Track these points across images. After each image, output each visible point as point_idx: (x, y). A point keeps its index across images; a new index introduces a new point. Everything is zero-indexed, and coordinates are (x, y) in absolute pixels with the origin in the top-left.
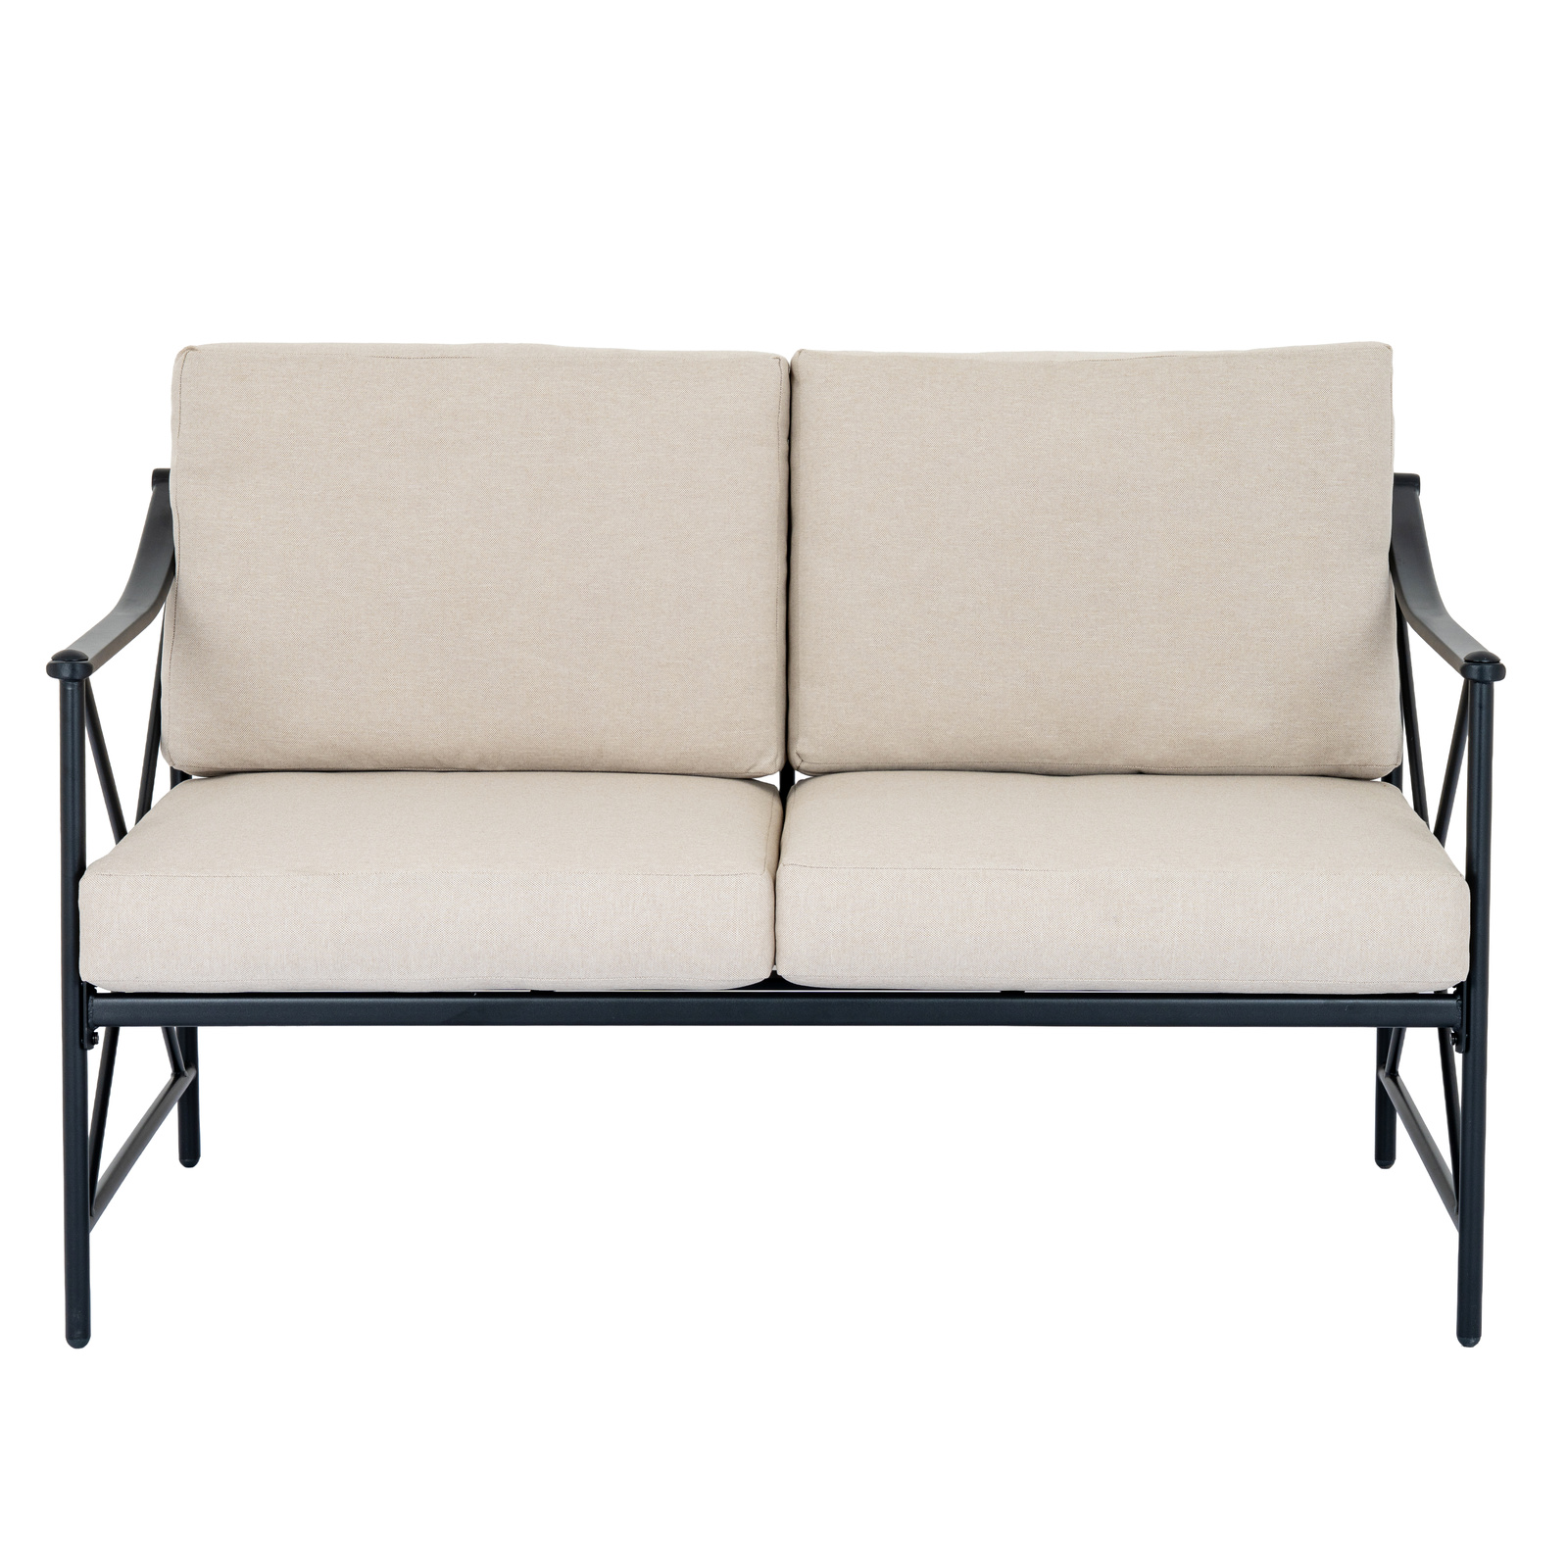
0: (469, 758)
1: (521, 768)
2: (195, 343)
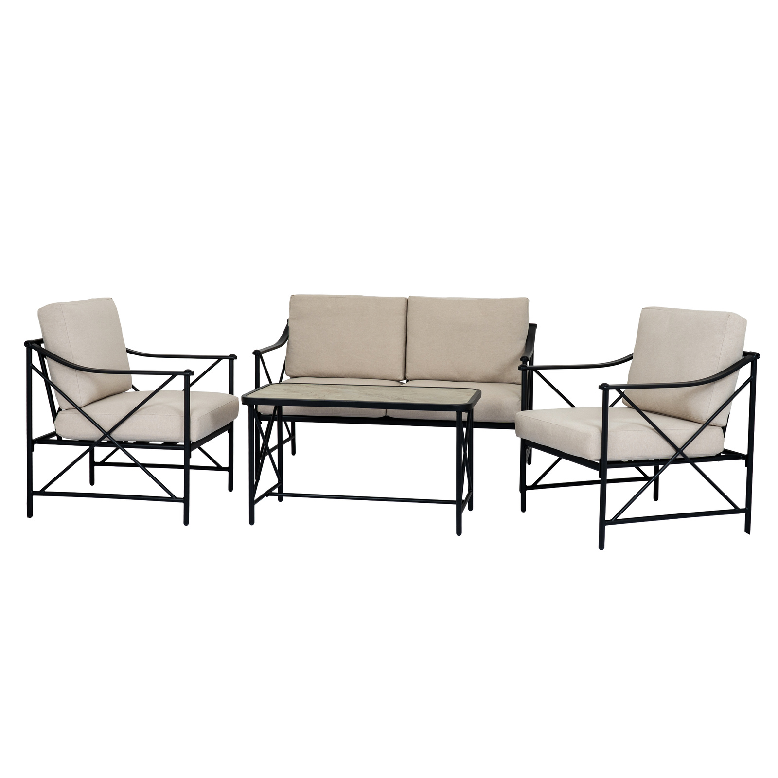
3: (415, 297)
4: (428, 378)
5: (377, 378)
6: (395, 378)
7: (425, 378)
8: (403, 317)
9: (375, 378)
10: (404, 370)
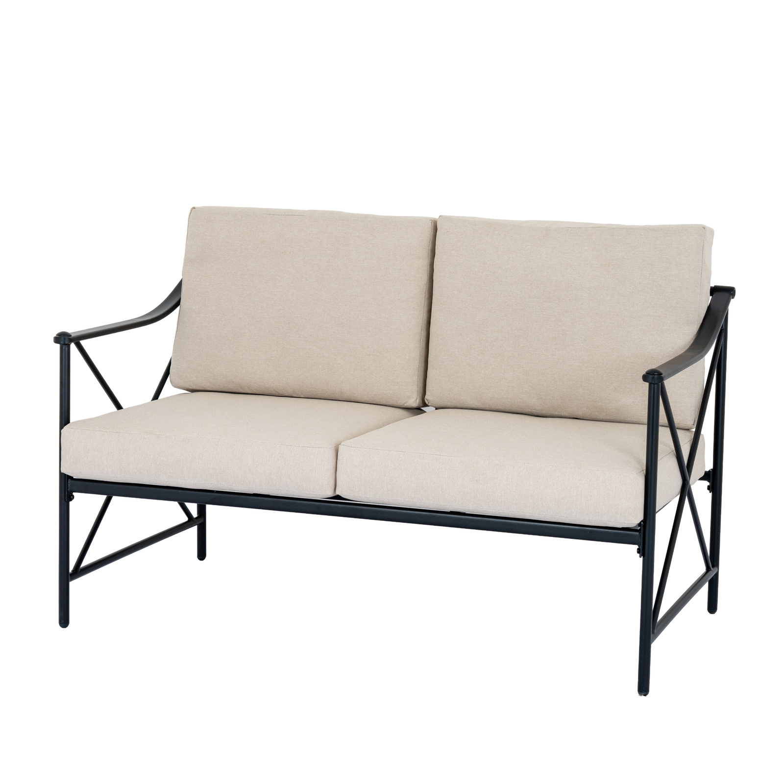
0: (289, 391)
1: (310, 397)
2: (196, 206)
3: (449, 219)
4: (474, 406)
5: (362, 400)
6: (401, 403)
7: (465, 406)
8: (425, 263)
9: (358, 399)
10: (421, 385)
